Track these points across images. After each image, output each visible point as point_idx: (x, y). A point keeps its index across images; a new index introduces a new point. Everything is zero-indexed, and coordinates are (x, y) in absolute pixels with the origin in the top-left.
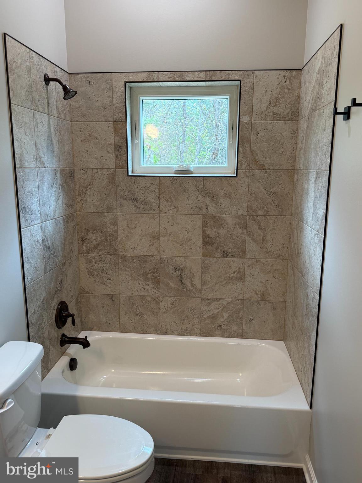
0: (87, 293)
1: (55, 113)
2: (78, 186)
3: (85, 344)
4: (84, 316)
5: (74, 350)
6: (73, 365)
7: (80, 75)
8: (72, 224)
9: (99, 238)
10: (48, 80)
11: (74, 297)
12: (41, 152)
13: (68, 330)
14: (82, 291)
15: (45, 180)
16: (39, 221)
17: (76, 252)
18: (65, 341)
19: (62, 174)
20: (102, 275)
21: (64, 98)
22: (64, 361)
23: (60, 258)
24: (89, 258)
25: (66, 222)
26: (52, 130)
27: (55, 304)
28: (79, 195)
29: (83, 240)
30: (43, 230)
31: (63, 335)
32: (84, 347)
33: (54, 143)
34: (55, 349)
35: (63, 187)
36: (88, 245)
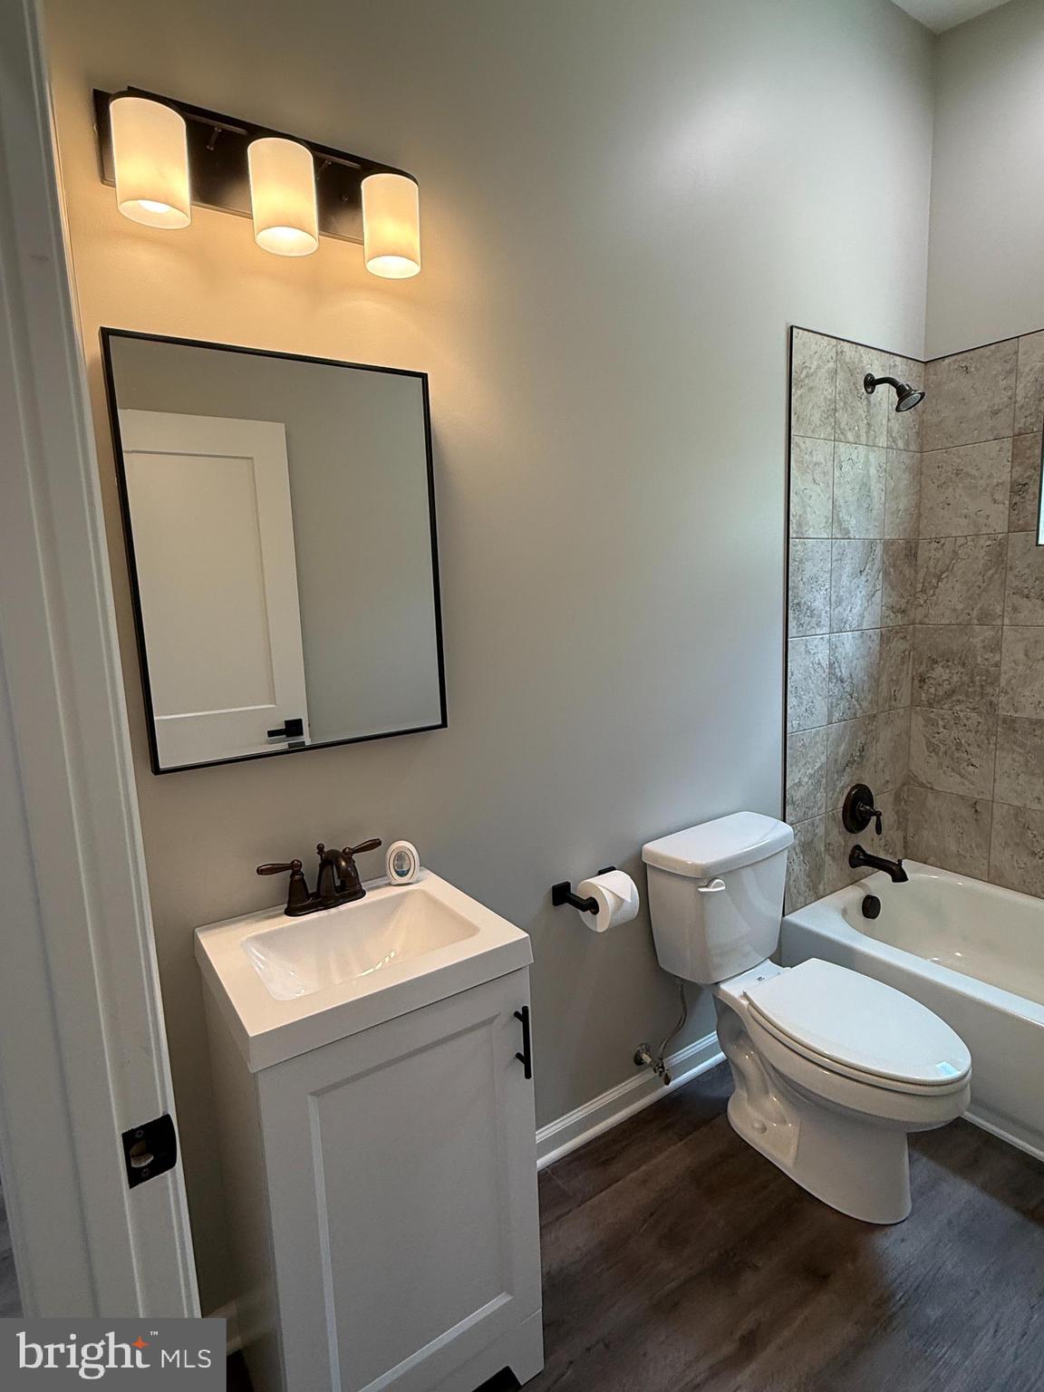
0: (922, 785)
1: (882, 441)
2: (921, 574)
3: (899, 876)
4: (911, 830)
5: (879, 882)
6: (870, 907)
7: (947, 361)
8: (899, 645)
9: (956, 678)
10: (871, 383)
11: (890, 786)
12: (844, 511)
13: (868, 840)
14: (910, 780)
15: (847, 560)
16: (826, 630)
17: (905, 700)
18: (860, 859)
19: (886, 550)
20: (957, 755)
21: (898, 410)
22: (854, 895)
23: (865, 704)
24: (932, 715)
25: (885, 639)
26: (873, 471)
27: (845, 783)
28: (924, 591)
29: (923, 680)
30: (833, 648)
31: (858, 847)
32: (894, 880)
33: (875, 494)
34: (834, 868)
35: (886, 574)
36: (932, 690)
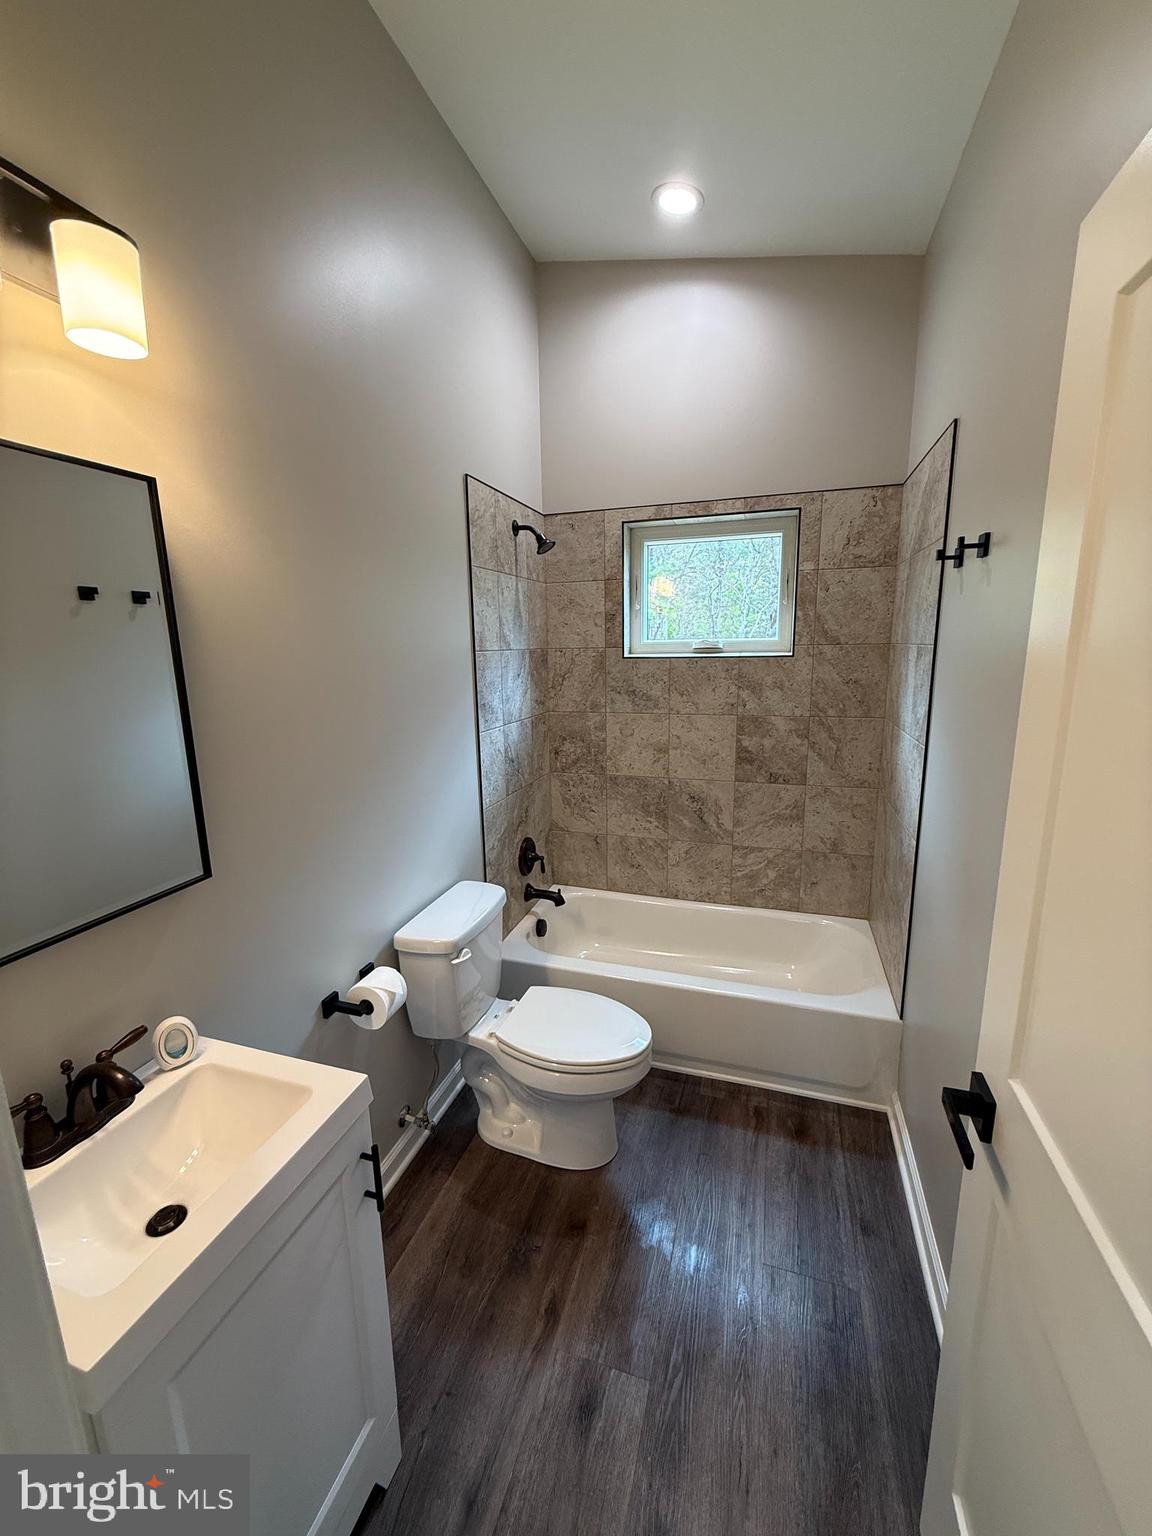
0: (562, 829)
1: (525, 574)
2: (551, 675)
3: (559, 901)
4: (556, 863)
5: (543, 907)
6: (541, 928)
7: (559, 517)
8: (542, 728)
9: (579, 751)
10: (516, 528)
11: (543, 834)
12: (506, 627)
13: (535, 879)
14: (553, 826)
15: (510, 667)
16: (501, 723)
17: (547, 770)
18: (531, 894)
19: (531, 657)
20: (583, 805)
21: (538, 553)
22: (528, 923)
23: (526, 776)
24: (565, 778)
25: (534, 725)
26: (521, 598)
27: (518, 839)
28: (554, 687)
29: (557, 753)
30: (506, 737)
31: (529, 886)
32: (557, 905)
33: (523, 615)
34: (518, 904)
35: (532, 675)
36: (564, 760)
